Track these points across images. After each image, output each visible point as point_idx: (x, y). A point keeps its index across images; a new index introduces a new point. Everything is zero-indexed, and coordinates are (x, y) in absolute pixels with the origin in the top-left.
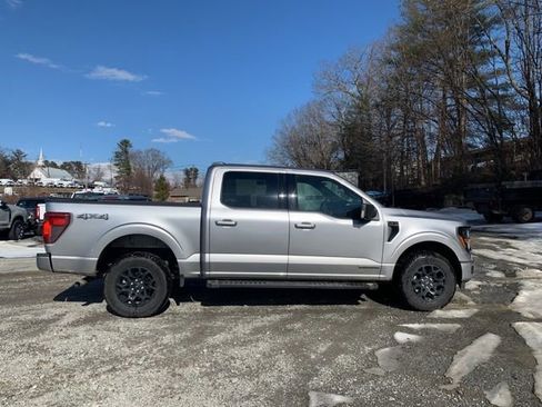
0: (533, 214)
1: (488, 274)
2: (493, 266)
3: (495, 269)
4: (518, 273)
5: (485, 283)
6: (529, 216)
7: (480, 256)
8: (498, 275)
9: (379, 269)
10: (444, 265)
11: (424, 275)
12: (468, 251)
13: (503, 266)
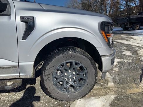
0: (139, 27)
1: (124, 53)
2: (126, 48)
3: (127, 50)
4: (138, 52)
5: (122, 60)
6: (138, 28)
7: (120, 43)
8: (128, 53)
9: (19, 69)
10: (85, 60)
11: (66, 70)
12: (109, 45)
13: (131, 48)
